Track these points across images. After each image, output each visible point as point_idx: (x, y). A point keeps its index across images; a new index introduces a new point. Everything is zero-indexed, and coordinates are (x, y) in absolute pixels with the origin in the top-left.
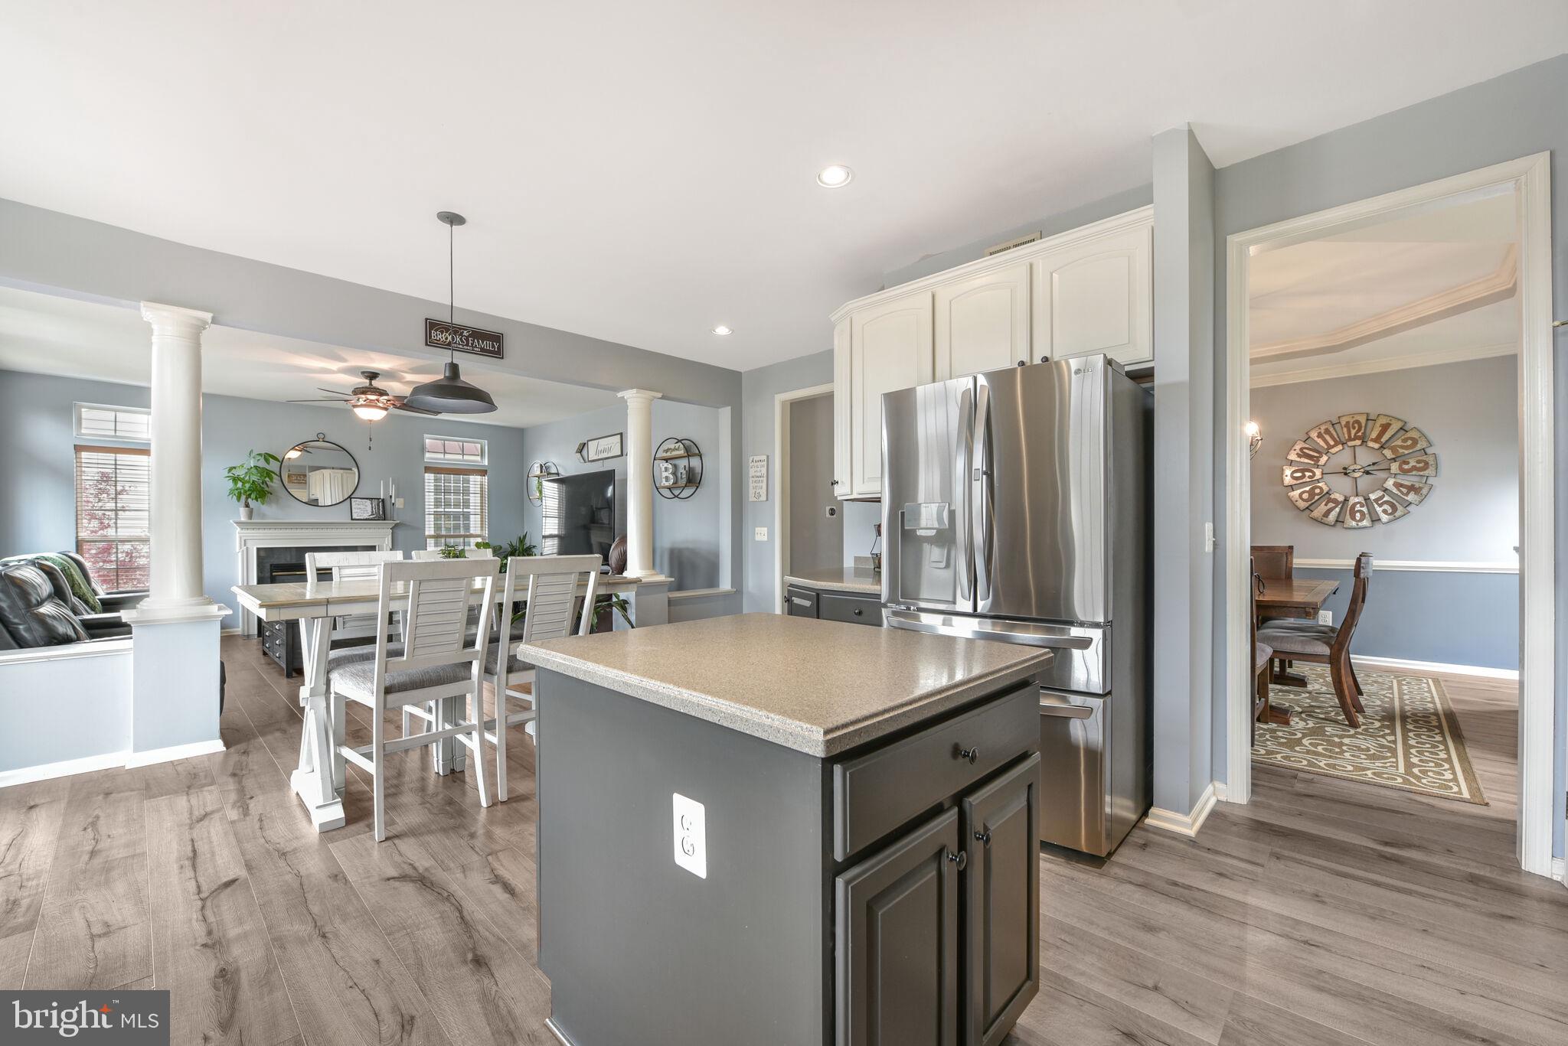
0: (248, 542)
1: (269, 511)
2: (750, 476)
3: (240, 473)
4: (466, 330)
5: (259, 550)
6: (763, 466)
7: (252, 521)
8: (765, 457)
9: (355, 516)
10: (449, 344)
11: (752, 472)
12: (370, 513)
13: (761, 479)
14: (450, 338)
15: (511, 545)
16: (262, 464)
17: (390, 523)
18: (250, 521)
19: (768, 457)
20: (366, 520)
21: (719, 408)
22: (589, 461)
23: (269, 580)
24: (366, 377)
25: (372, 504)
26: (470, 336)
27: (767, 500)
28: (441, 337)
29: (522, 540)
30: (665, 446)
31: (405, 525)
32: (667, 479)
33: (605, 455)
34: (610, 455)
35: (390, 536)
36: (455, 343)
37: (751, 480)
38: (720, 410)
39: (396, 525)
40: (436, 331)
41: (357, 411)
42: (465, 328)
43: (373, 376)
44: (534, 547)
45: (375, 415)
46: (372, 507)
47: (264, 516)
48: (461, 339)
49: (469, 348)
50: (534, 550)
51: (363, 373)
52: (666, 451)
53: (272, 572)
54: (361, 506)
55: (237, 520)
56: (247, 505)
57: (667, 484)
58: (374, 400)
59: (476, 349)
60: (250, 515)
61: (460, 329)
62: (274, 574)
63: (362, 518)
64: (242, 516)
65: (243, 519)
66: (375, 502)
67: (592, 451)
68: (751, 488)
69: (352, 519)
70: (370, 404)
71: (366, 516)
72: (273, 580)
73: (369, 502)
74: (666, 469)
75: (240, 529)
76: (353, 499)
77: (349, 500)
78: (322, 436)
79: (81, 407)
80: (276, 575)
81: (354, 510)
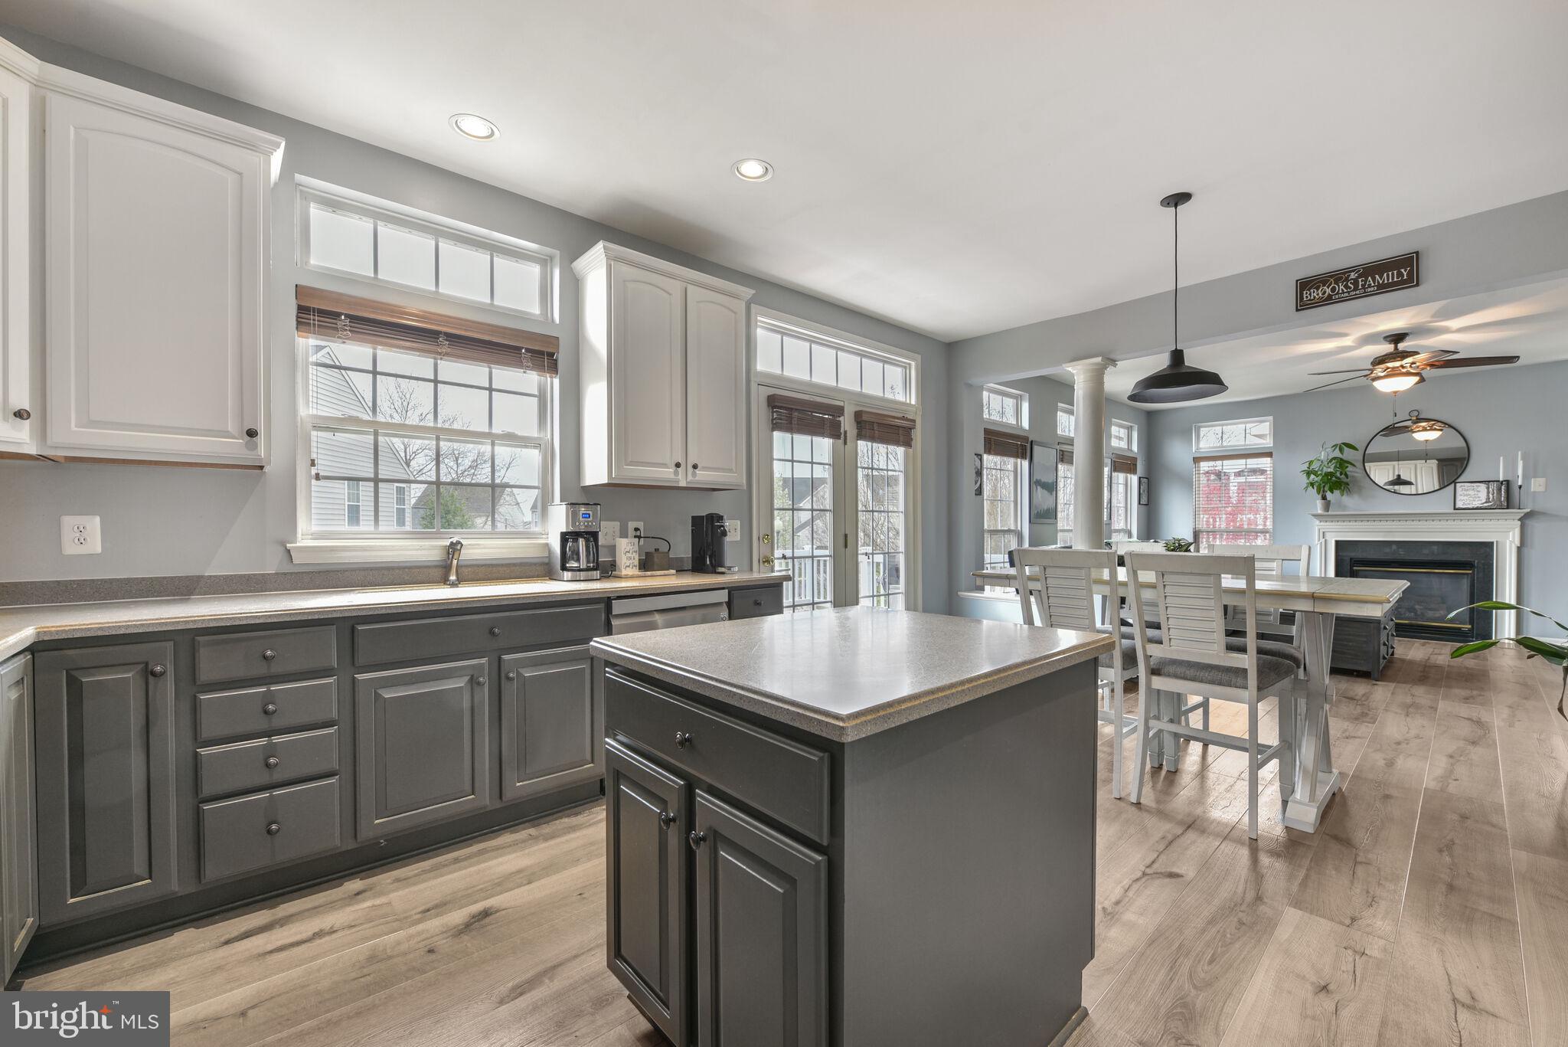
0: (1328, 536)
1: (1351, 502)
3: (1315, 466)
4: (1353, 271)
5: (1337, 542)
7: (1329, 513)
9: (1459, 505)
12: (1484, 501)
14: (1328, 291)
16: (1337, 453)
17: (1518, 512)
18: (1327, 513)
20: (1476, 509)
23: (1349, 574)
24: (1390, 342)
25: (1488, 488)
26: (1360, 276)
28: (1316, 294)
31: (1544, 514)
35: (1517, 531)
36: (1338, 293)
39: (1528, 514)
40: (1309, 290)
41: (1377, 384)
42: (1352, 269)
43: (1397, 338)
45: (1406, 383)
46: (1488, 493)
47: (1345, 508)
48: (1346, 287)
51: (1385, 338)
53: (1351, 567)
54: (1471, 493)
55: (1315, 513)
56: (1324, 498)
58: (1398, 367)
59: (1369, 290)
60: (1327, 506)
61: (1344, 273)
62: (1355, 568)
63: (1470, 506)
64: (1319, 508)
65: (1320, 511)
66: (1494, 486)
69: (1455, 509)
70: (1394, 373)
71: (1477, 504)
72: (1354, 574)
73: (1483, 486)
75: (1317, 522)
76: (1458, 484)
77: (1453, 485)
78: (1416, 413)
79: (1199, 427)
80: (1356, 570)
81: (1457, 500)
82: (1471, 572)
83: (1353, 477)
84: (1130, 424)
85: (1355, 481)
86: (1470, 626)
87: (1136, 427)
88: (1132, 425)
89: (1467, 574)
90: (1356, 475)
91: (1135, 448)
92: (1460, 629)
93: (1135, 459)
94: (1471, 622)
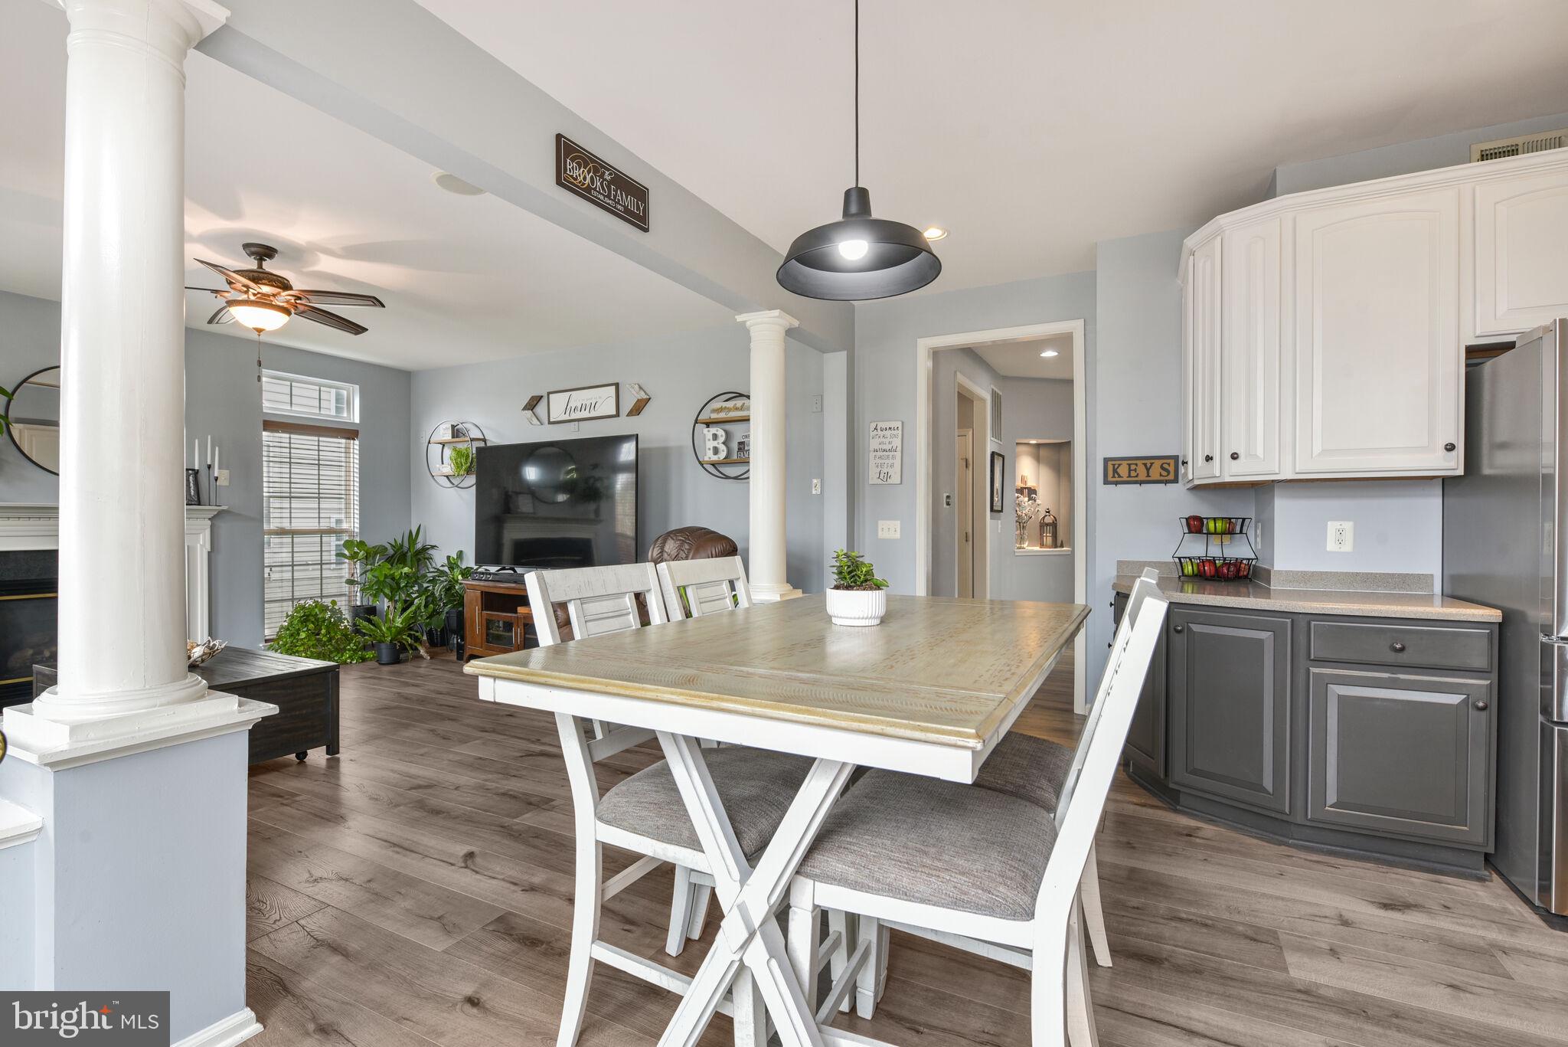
2: (872, 449)
4: (608, 170)
6: (895, 436)
8: (899, 424)
10: (588, 189)
11: (874, 444)
13: (891, 454)
14: (588, 179)
17: (211, 510)
19: (903, 423)
21: (824, 352)
22: (550, 423)
24: (253, 254)
26: (612, 182)
27: (901, 483)
28: (581, 174)
29: (412, 539)
30: (716, 405)
31: (232, 513)
32: (716, 451)
33: (585, 414)
34: (593, 414)
35: (208, 532)
37: (872, 454)
38: (826, 356)
39: (220, 514)
40: (573, 160)
42: (606, 167)
43: (263, 251)
44: (433, 547)
45: (272, 320)
48: (601, 185)
49: (610, 202)
50: (431, 552)
51: (246, 246)
52: (714, 411)
57: (715, 458)
58: (269, 296)
59: (619, 207)
61: (601, 166)
67: (558, 406)
68: (872, 462)
70: (263, 302)
74: (715, 437)
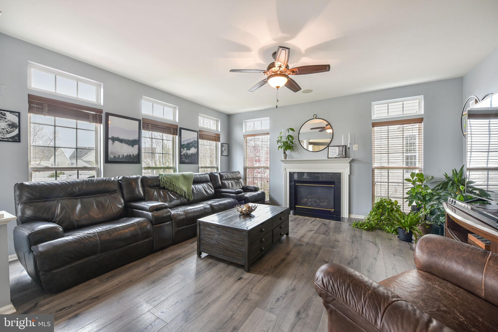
0: (287, 169)
1: (294, 155)
3: (280, 139)
5: (290, 173)
7: (287, 160)
9: (329, 156)
12: (338, 154)
15: (446, 176)
17: (349, 160)
20: (335, 158)
25: (339, 149)
31: (357, 160)
35: (349, 168)
46: (339, 151)
47: (292, 157)
53: (295, 184)
54: (334, 151)
55: (281, 159)
56: (285, 153)
58: (277, 71)
60: (286, 157)
63: (333, 157)
64: (283, 157)
65: (283, 159)
66: (341, 148)
69: (328, 158)
71: (335, 156)
73: (337, 148)
75: (283, 164)
76: (329, 147)
77: (328, 147)
78: (315, 116)
79: (246, 122)
80: (297, 185)
81: (329, 153)
82: (334, 186)
83: (295, 144)
84: (217, 119)
85: (296, 146)
86: (333, 210)
87: (219, 120)
88: (218, 119)
89: (333, 187)
90: (296, 143)
91: (219, 130)
92: (330, 211)
93: (219, 135)
94: (334, 209)
